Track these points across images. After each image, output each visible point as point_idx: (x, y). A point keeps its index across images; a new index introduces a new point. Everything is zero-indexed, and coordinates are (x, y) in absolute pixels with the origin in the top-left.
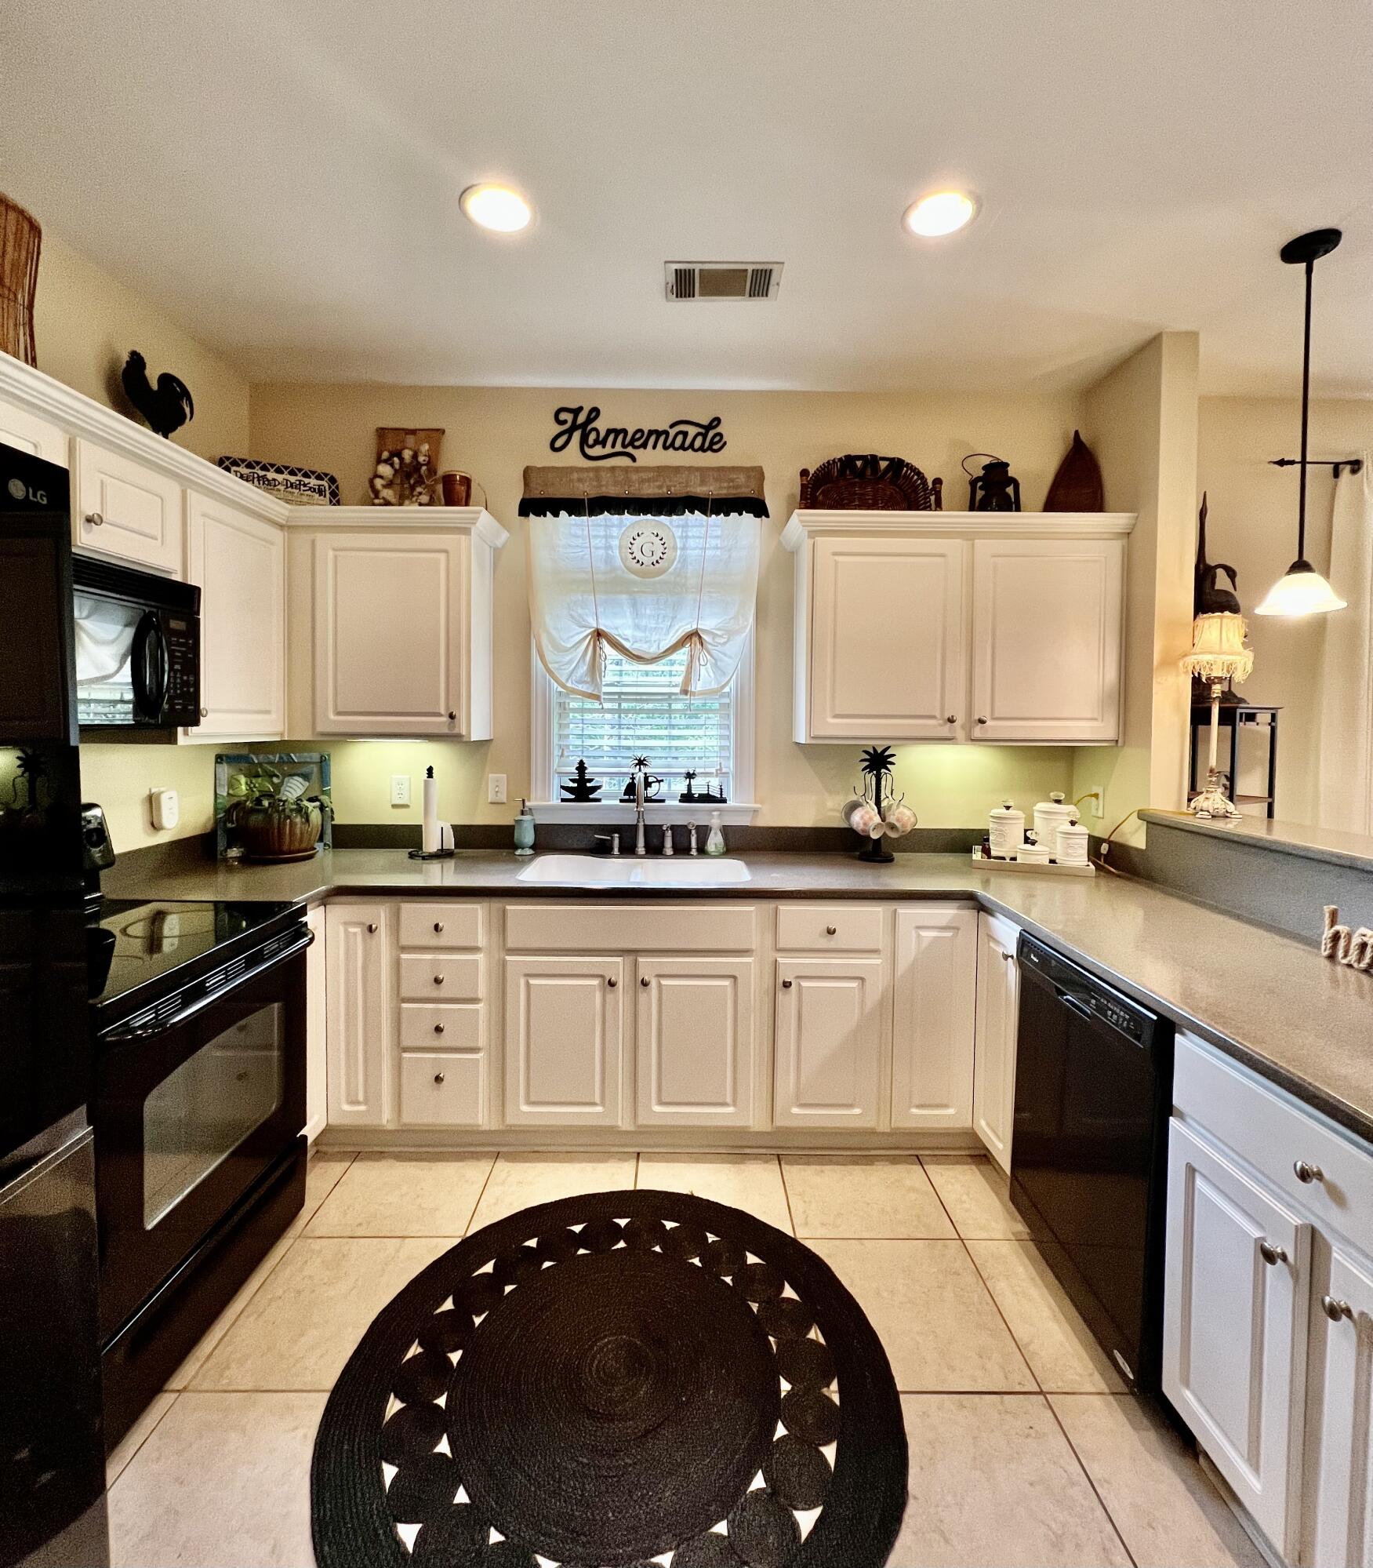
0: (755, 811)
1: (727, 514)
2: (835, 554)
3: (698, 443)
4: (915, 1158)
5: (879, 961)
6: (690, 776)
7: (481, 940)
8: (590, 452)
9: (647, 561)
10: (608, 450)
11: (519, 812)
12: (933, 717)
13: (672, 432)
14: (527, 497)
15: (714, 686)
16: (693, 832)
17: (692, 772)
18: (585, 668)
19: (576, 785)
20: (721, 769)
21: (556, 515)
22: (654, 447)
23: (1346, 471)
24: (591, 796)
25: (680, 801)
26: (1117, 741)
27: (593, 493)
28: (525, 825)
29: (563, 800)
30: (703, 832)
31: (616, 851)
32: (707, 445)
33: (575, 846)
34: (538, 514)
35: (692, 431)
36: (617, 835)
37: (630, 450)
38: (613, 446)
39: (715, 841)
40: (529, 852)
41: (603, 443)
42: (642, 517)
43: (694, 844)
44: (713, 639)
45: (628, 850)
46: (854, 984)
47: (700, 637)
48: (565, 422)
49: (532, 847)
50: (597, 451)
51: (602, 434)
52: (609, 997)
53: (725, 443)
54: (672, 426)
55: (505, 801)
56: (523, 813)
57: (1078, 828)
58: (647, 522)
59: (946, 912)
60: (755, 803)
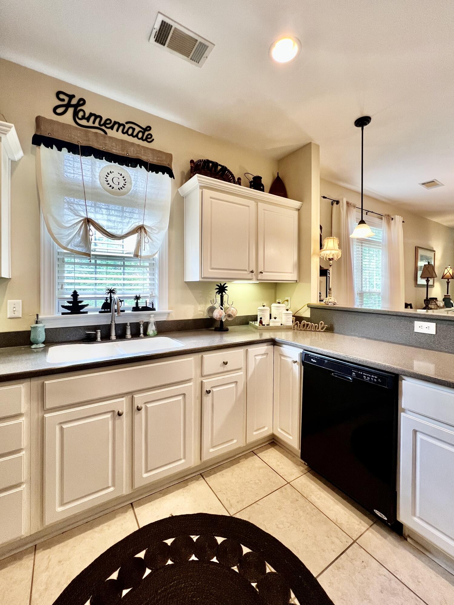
0: (169, 313)
1: (157, 173)
2: (211, 198)
3: (140, 135)
4: (252, 452)
5: (242, 373)
6: (137, 298)
7: (24, 408)
8: (80, 122)
9: (116, 187)
10: (90, 124)
11: (34, 322)
12: (246, 270)
13: (127, 126)
14: (38, 134)
15: (149, 254)
16: (141, 325)
17: (138, 296)
18: (80, 239)
19: (71, 305)
20: (152, 294)
21: (60, 149)
22: (117, 130)
23: (335, 203)
24: (81, 311)
25: (133, 311)
26: (297, 281)
27: (84, 143)
28: (39, 329)
29: (63, 314)
30: (146, 325)
31: (99, 339)
32: (144, 138)
33: (71, 339)
34: (47, 146)
35: (137, 129)
36: (99, 331)
37: (103, 128)
38: (94, 123)
39: (152, 329)
40: (42, 346)
41: (88, 119)
42: (113, 163)
43: (142, 331)
44: (151, 231)
45: (106, 338)
46: (233, 385)
47: (145, 229)
48: (63, 100)
49: (43, 343)
50: (84, 122)
51: (87, 115)
52: (118, 422)
53: (153, 140)
54: (127, 123)
55: (21, 317)
56: (37, 322)
57: (289, 312)
58: (115, 166)
59: (263, 348)
60: (169, 310)
